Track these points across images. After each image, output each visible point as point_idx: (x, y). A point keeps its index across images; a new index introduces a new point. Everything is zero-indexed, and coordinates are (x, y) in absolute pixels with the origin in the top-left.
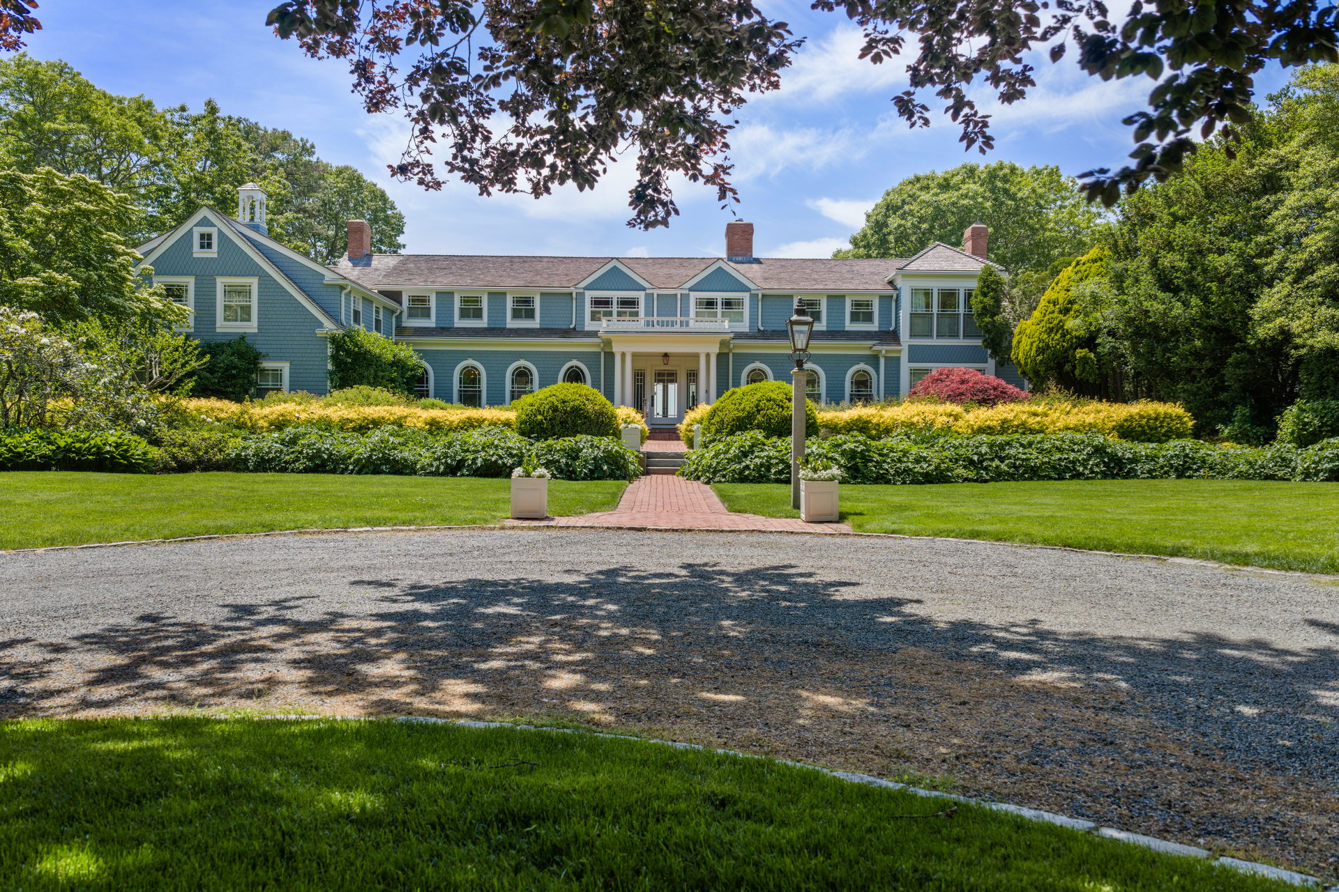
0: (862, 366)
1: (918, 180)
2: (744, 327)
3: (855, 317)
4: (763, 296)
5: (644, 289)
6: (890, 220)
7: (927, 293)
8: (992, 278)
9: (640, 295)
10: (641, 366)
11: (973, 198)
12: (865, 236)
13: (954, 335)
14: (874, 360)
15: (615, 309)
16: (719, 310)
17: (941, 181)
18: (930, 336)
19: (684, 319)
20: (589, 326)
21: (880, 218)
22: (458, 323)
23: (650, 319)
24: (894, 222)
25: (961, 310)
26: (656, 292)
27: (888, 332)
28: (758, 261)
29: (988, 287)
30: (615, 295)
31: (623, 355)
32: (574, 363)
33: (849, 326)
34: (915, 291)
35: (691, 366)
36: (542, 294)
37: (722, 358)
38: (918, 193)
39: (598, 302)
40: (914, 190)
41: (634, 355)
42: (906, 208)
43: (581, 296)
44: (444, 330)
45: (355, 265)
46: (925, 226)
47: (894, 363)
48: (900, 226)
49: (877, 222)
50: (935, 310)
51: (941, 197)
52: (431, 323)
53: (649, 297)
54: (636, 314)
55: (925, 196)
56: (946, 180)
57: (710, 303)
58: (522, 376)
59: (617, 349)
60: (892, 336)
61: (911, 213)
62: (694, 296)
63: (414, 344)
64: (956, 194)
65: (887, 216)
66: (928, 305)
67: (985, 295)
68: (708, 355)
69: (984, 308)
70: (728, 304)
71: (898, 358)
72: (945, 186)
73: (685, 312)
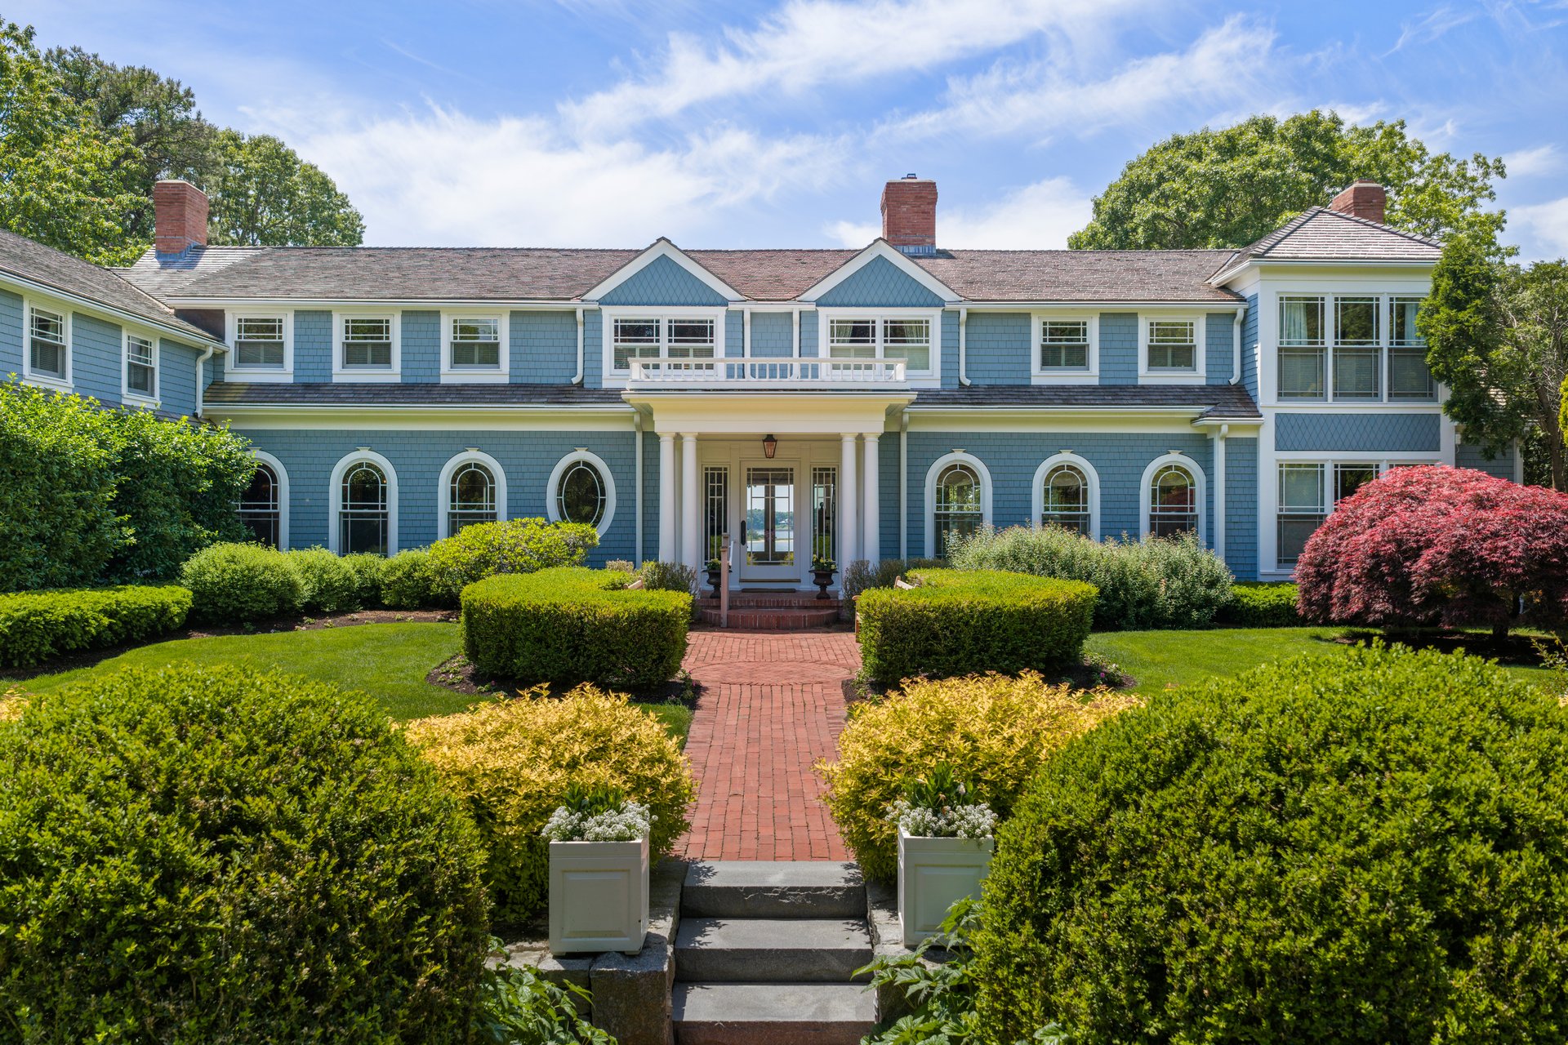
0: (1174, 458)
1: (1179, 143)
2: (932, 379)
3: (1157, 357)
4: (970, 315)
5: (724, 303)
6: (1136, 208)
7: (1313, 309)
8: (1474, 269)
9: (716, 315)
10: (717, 460)
11: (1279, 166)
12: (1094, 235)
13: (1371, 393)
14: (1201, 446)
15: (664, 344)
16: (879, 344)
17: (1223, 140)
18: (1319, 395)
19: (808, 361)
20: (610, 378)
21: (1118, 205)
22: (342, 374)
23: (736, 361)
24: (1144, 211)
25: (1384, 341)
26: (749, 308)
27: (1228, 389)
28: (946, 254)
29: (1466, 288)
30: (665, 315)
31: (678, 439)
32: (582, 455)
33: (1147, 376)
34: (1287, 303)
35: (824, 461)
36: (514, 314)
37: (888, 442)
38: (1185, 163)
39: (632, 331)
40: (1178, 157)
41: (702, 440)
42: (1166, 186)
43: (593, 317)
44: (311, 390)
45: (165, 265)
46: (1198, 215)
47: (1244, 452)
48: (1156, 216)
49: (1114, 212)
50: (1329, 341)
51: (1223, 168)
52: (284, 375)
53: (735, 319)
54: (709, 353)
55: (1194, 166)
56: (1230, 138)
57: (861, 332)
58: (472, 485)
59: (664, 426)
60: (1240, 397)
61: (1175, 195)
62: (827, 315)
63: (236, 419)
64: (1250, 160)
65: (1129, 203)
66: (1314, 332)
67: (1458, 305)
68: (860, 439)
69: (1462, 333)
70: (896, 332)
71: (1253, 444)
72: (1230, 147)
73: (809, 347)
